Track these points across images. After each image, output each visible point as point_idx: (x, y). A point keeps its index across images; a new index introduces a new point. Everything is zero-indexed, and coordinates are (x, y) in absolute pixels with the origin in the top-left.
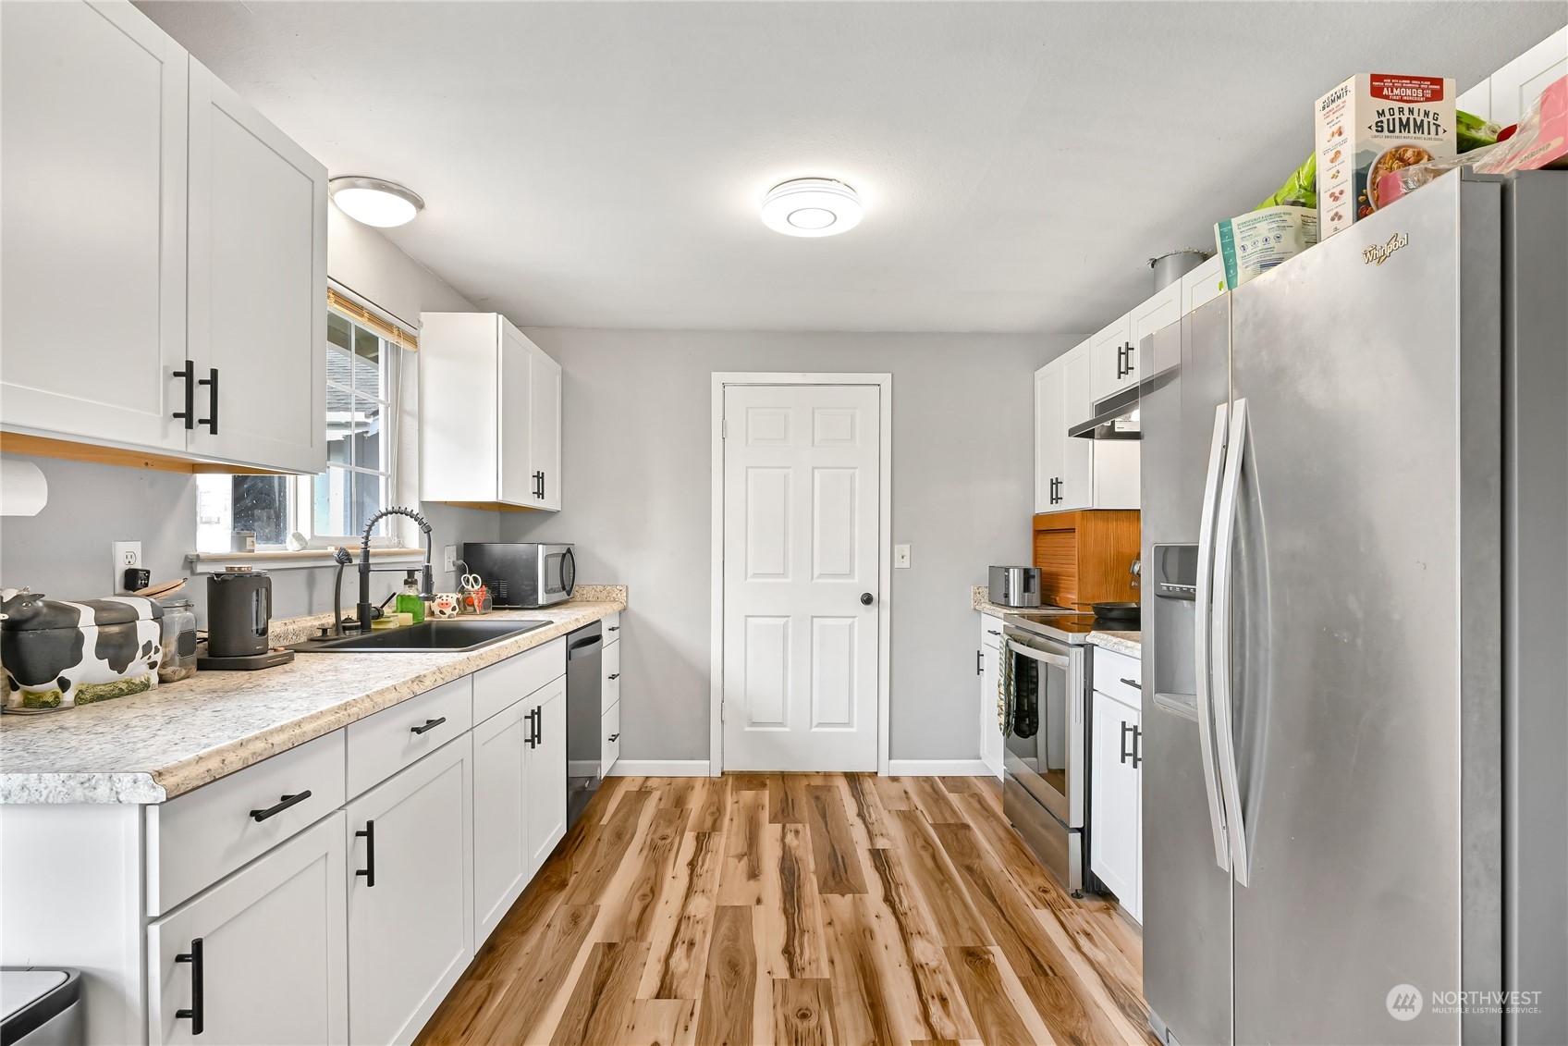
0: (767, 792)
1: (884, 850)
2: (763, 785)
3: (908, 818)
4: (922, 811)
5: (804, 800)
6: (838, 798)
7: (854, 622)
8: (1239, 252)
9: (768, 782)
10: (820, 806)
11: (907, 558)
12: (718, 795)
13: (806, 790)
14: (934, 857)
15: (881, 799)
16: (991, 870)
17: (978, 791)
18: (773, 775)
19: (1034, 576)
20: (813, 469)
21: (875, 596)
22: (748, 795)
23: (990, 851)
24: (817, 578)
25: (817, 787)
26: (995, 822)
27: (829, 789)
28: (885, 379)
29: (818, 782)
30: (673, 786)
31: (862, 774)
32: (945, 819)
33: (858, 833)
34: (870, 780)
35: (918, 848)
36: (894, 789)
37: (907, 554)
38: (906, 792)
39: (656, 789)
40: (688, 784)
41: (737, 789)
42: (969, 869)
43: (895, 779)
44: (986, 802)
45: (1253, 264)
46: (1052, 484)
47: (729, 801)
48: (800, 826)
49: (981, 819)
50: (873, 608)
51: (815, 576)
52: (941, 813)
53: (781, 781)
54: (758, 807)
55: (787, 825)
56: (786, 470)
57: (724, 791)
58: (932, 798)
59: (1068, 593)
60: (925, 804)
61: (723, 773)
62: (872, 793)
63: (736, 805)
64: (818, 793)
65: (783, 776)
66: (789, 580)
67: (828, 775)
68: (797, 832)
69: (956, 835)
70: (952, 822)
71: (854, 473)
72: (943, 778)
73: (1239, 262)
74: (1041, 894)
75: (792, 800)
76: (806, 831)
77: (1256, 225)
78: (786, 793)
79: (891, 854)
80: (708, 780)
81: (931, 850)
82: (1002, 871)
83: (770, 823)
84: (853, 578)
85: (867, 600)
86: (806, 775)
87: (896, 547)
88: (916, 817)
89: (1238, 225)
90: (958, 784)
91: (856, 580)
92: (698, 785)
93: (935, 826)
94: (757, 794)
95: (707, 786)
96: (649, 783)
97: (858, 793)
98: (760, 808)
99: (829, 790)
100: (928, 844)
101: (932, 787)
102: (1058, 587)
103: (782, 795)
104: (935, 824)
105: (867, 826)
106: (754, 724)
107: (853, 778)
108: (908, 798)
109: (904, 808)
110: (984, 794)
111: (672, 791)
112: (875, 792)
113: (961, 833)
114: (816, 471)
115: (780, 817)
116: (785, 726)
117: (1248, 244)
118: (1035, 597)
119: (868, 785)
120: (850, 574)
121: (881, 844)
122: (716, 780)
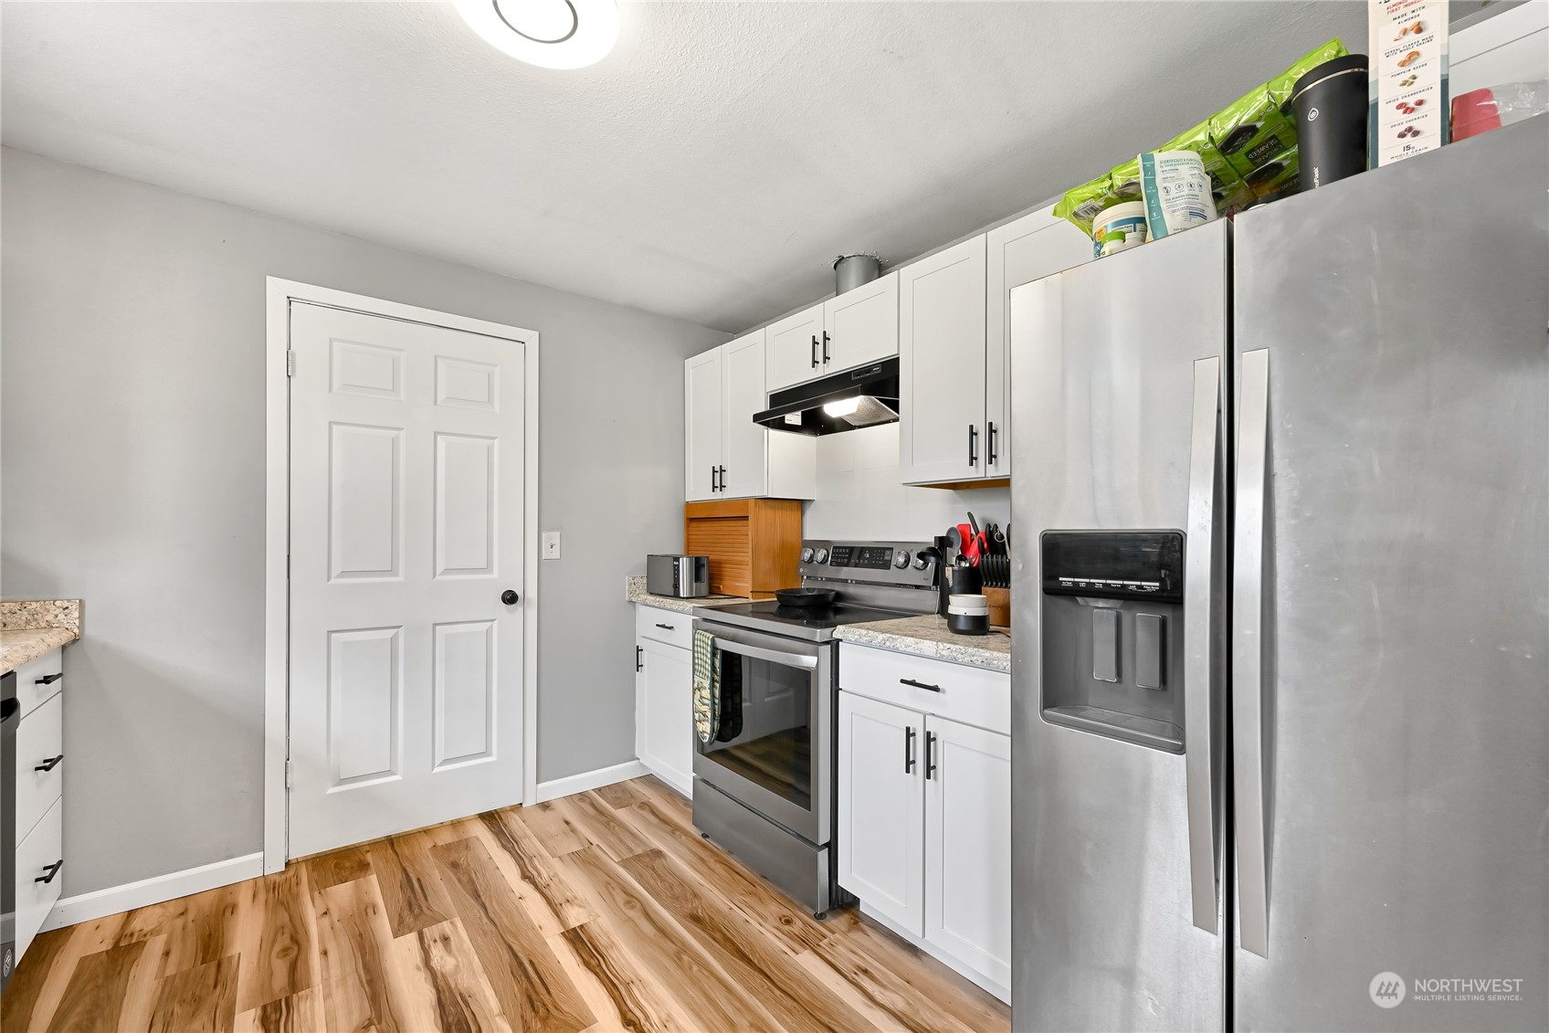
0: (373, 878)
1: (581, 927)
2: (364, 867)
3: (586, 860)
4: (598, 845)
5: (436, 875)
6: (484, 857)
7: (492, 626)
8: (1161, 194)
9: (369, 858)
10: (465, 879)
11: (557, 548)
12: (287, 909)
13: (435, 856)
14: (647, 915)
15: (542, 842)
16: (719, 911)
17: (645, 800)
18: (374, 845)
19: (704, 565)
20: (436, 434)
21: (519, 593)
22: (342, 893)
23: (702, 882)
24: (442, 574)
25: (448, 847)
26: (683, 837)
27: (465, 844)
28: (531, 337)
29: (446, 838)
30: (191, 916)
31: (504, 810)
32: (631, 850)
33: (535, 908)
34: (516, 816)
35: (622, 907)
36: (550, 822)
37: (557, 541)
38: (567, 823)
39: (155, 932)
40: (223, 905)
41: (320, 885)
42: (696, 919)
43: (545, 806)
44: (660, 811)
45: (1182, 209)
46: (714, 472)
47: (311, 914)
48: (446, 927)
49: (668, 837)
50: (517, 607)
51: (438, 572)
52: (621, 840)
53: (390, 851)
54: (365, 910)
55: (425, 930)
56: (395, 433)
57: (296, 897)
58: (601, 822)
59: (737, 581)
60: (598, 834)
61: (287, 864)
62: (526, 836)
63: (326, 920)
64: (454, 856)
65: (391, 841)
66: (400, 578)
67: (456, 824)
68: (445, 939)
69: (653, 869)
70: (639, 851)
71: (493, 444)
72: (599, 790)
73: (1163, 205)
74: (787, 928)
75: (419, 880)
76: (458, 930)
77: (1179, 167)
78: (405, 870)
79: (594, 930)
80: (261, 883)
81: (638, 904)
82: (731, 909)
83: (396, 936)
84: (491, 572)
85: (510, 598)
86: (426, 831)
87: (544, 535)
88: (596, 857)
89: (1161, 162)
90: (618, 793)
91: (495, 575)
92: (244, 899)
93: (625, 863)
94: (357, 887)
95: (262, 896)
96: (137, 924)
97: (508, 841)
98: (370, 911)
99: (467, 847)
100: (631, 898)
101: (593, 805)
102: (721, 575)
103: (400, 876)
104: (623, 861)
105: (542, 894)
106: (342, 781)
107: (491, 818)
108: (573, 831)
109: (577, 847)
110: (651, 801)
111: (190, 925)
112: (529, 832)
113: (657, 863)
114: (439, 437)
115: (409, 920)
116: (395, 774)
117: (1171, 186)
118: (704, 587)
119: (515, 824)
120: (488, 568)
121: (575, 917)
122: (278, 878)
